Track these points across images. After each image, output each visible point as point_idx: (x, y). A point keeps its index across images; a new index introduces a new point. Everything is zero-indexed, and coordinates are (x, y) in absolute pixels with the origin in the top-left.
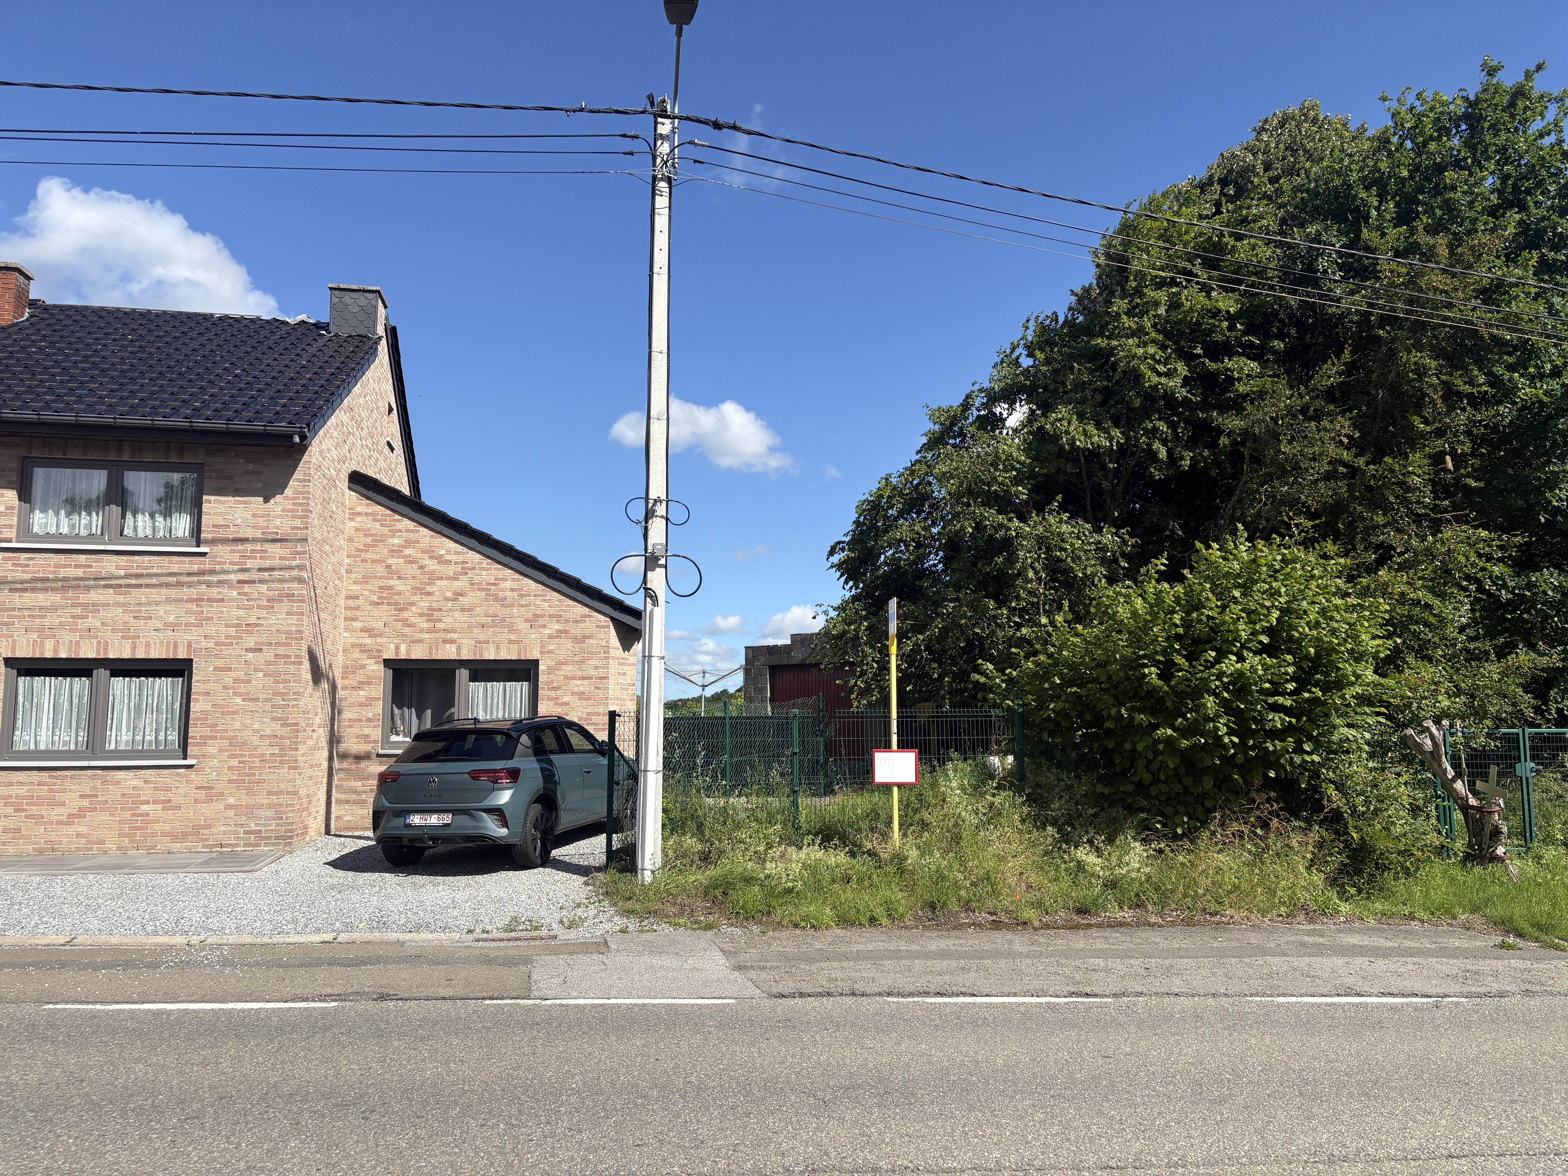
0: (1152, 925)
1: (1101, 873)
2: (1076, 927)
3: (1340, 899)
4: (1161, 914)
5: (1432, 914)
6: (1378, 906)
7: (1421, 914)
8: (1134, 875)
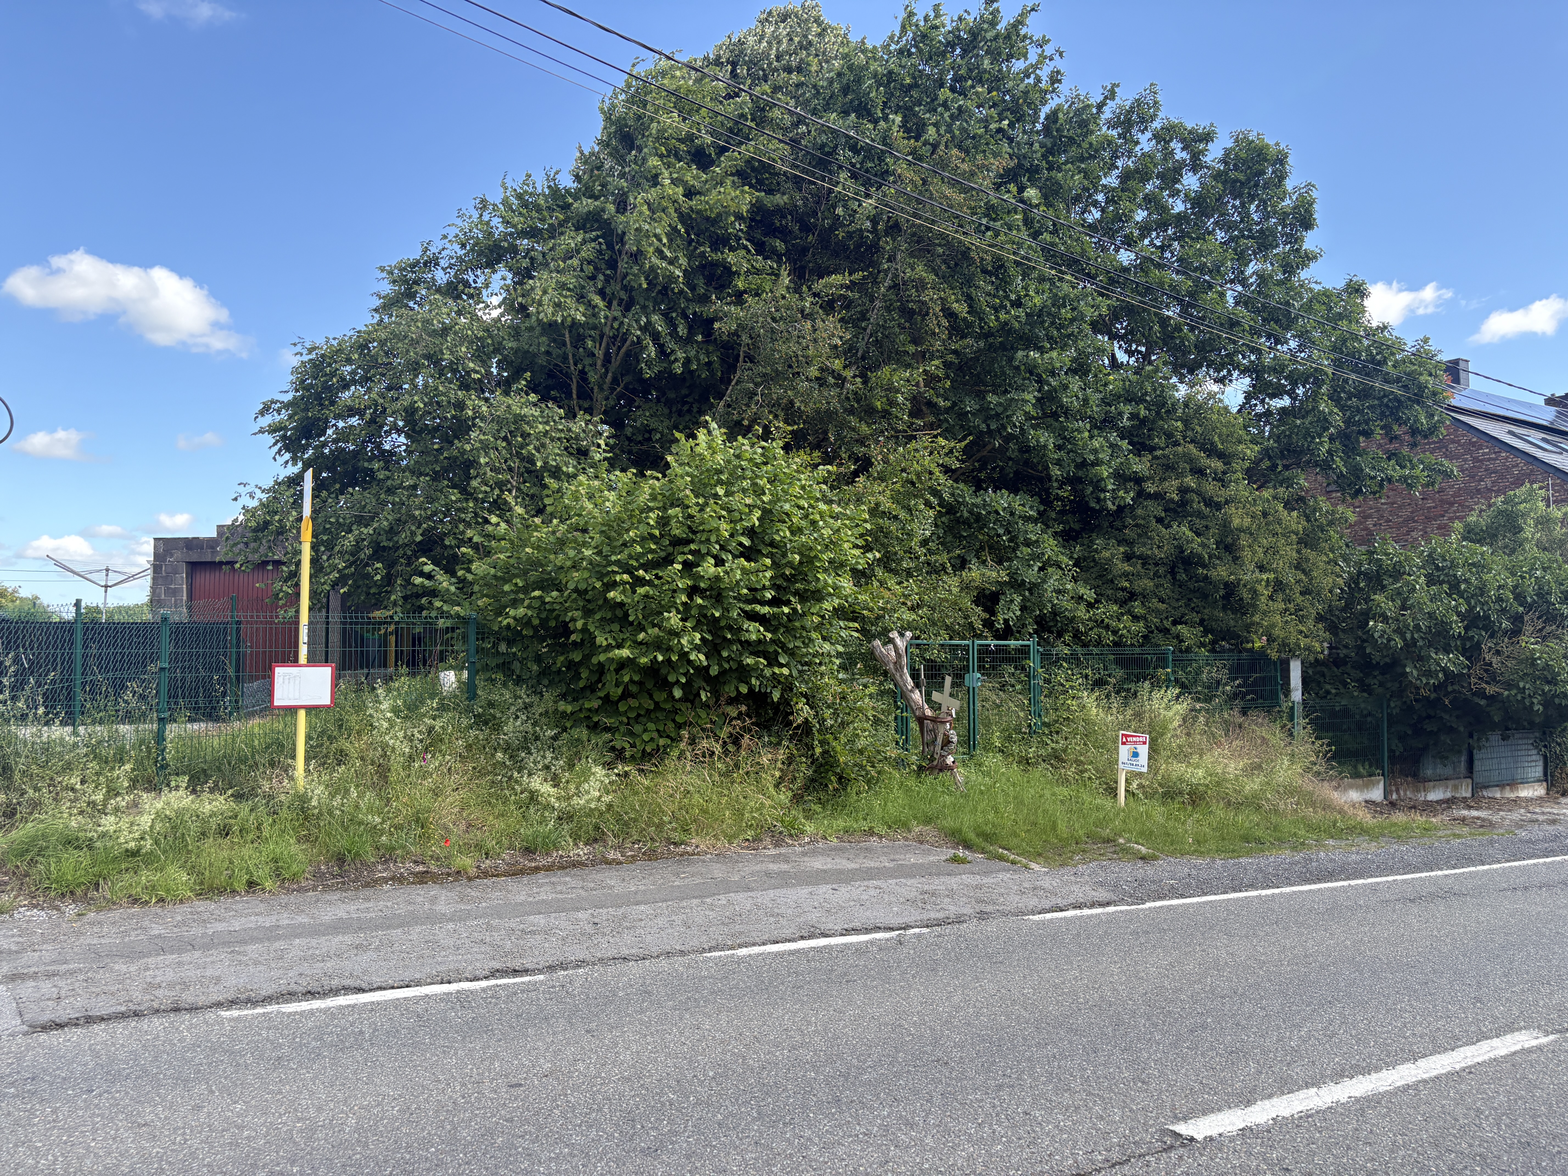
0: (608, 863)
1: (557, 805)
2: (522, 872)
3: (805, 817)
4: (620, 847)
5: (890, 827)
6: (840, 823)
7: (881, 829)
8: (593, 806)
